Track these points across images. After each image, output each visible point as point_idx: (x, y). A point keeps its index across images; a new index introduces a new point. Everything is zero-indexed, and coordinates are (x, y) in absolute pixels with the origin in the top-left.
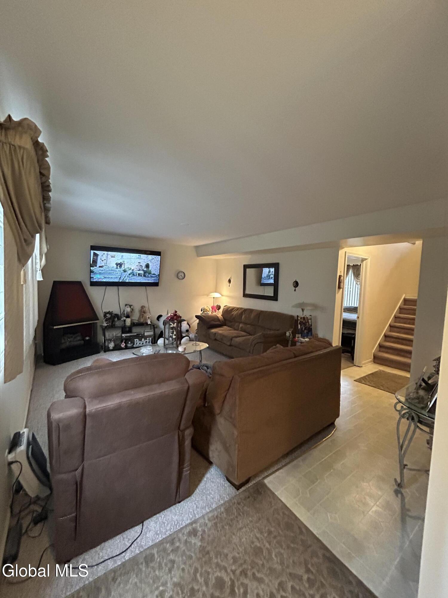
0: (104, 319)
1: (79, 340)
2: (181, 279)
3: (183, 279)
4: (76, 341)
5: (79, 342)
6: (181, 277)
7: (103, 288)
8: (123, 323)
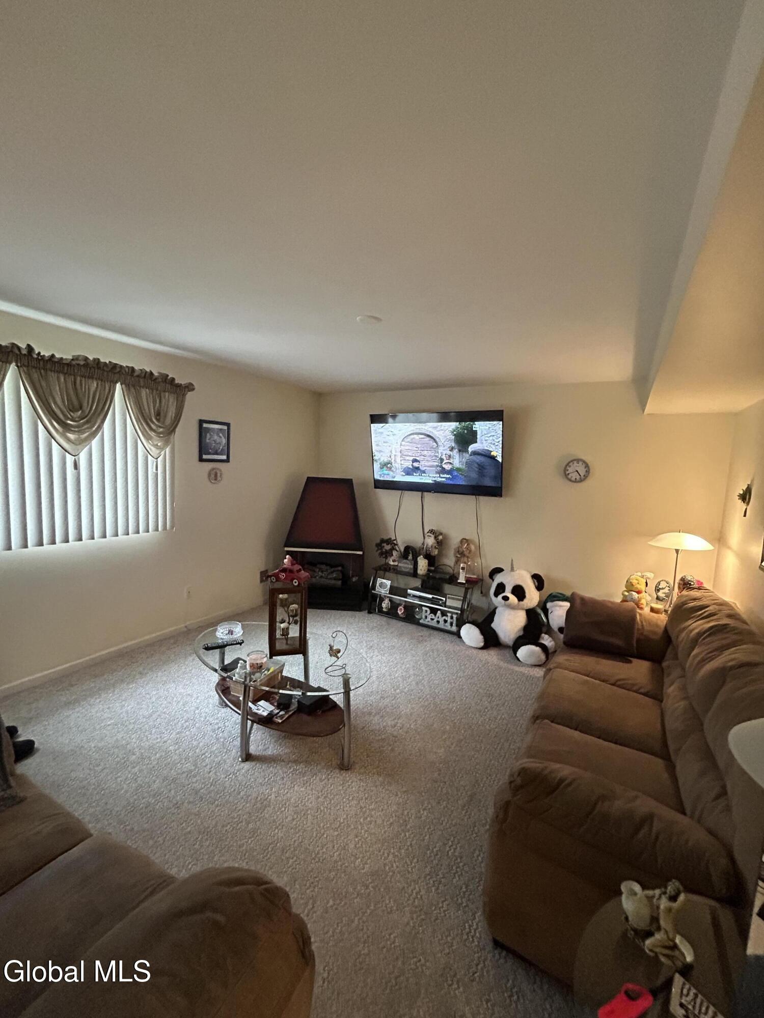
0: (377, 551)
1: (335, 579)
2: (576, 481)
3: (581, 481)
4: (331, 579)
5: (333, 582)
6: (574, 476)
7: (398, 493)
8: (412, 567)
